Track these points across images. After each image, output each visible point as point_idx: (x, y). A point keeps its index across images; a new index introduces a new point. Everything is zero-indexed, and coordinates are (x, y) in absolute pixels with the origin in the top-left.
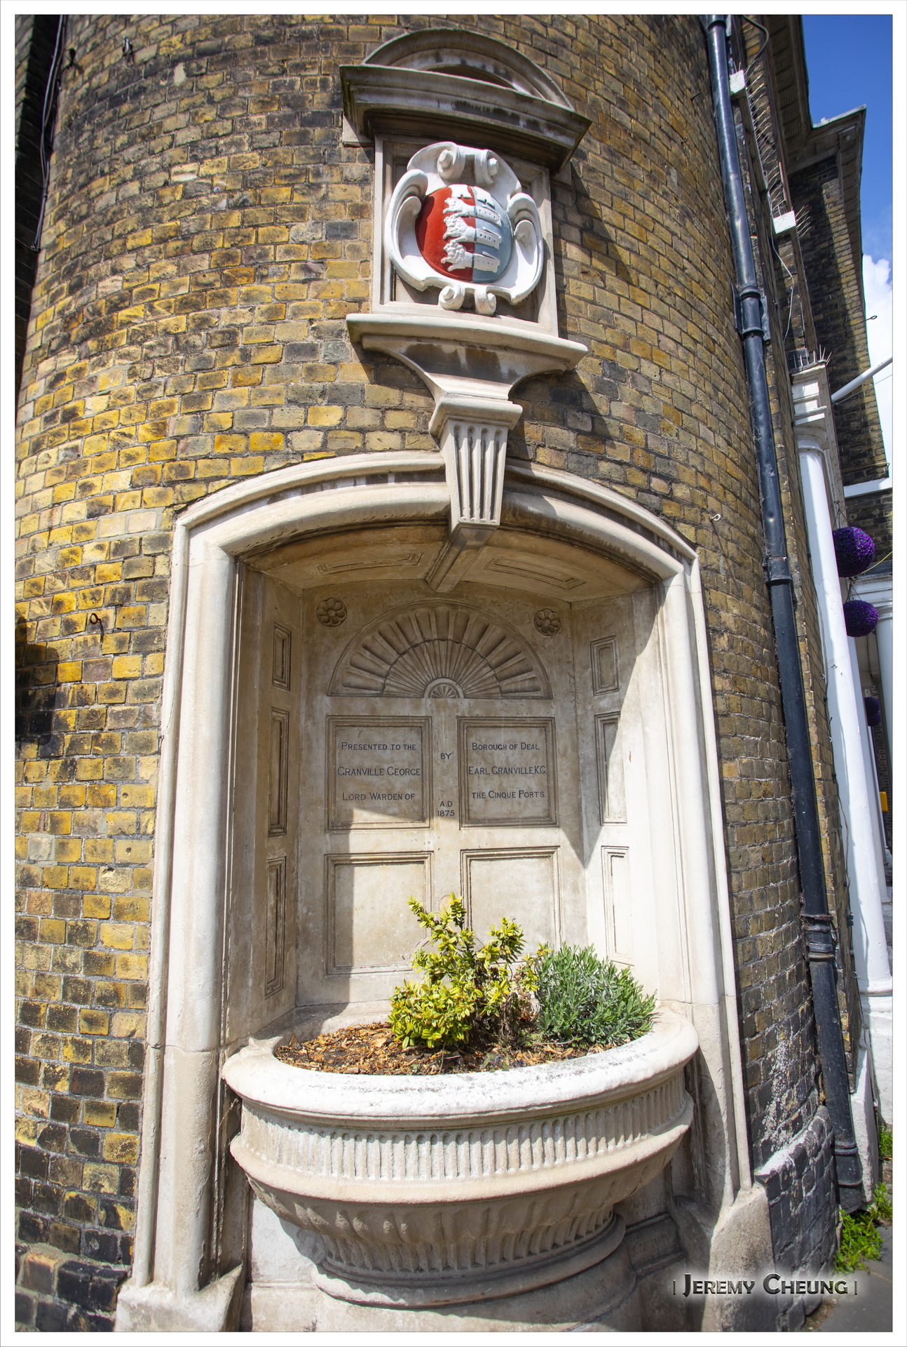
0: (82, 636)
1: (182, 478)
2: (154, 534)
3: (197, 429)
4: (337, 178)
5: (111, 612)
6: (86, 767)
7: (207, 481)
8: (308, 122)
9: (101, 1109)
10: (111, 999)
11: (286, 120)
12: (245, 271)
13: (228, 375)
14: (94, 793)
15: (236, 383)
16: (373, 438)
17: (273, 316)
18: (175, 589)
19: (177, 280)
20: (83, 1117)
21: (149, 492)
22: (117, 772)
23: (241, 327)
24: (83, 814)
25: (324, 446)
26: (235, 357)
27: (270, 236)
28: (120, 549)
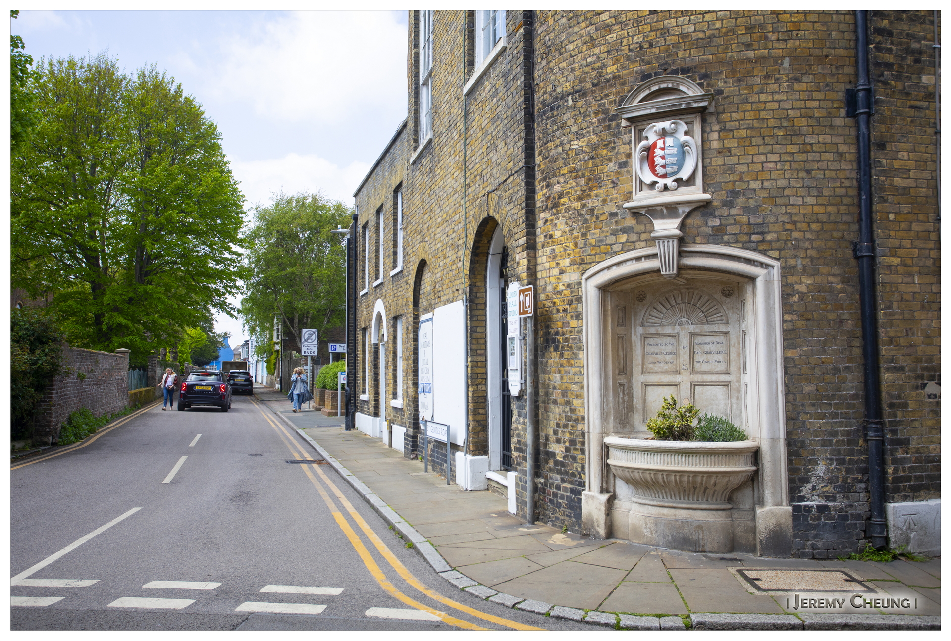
0: (561, 314)
1: (582, 262)
2: (577, 281)
3: (586, 245)
4: (621, 143)
5: (568, 306)
6: (566, 354)
7: (590, 263)
8: (611, 120)
9: (576, 449)
10: (576, 420)
11: (604, 120)
12: (595, 184)
13: (593, 225)
14: (568, 362)
15: (595, 228)
16: (637, 244)
17: (604, 201)
18: (584, 299)
19: (576, 188)
20: (572, 451)
21: (575, 266)
22: (573, 356)
23: (595, 207)
24: (566, 368)
25: (622, 250)
26: (594, 219)
27: (602, 170)
28: (569, 286)
